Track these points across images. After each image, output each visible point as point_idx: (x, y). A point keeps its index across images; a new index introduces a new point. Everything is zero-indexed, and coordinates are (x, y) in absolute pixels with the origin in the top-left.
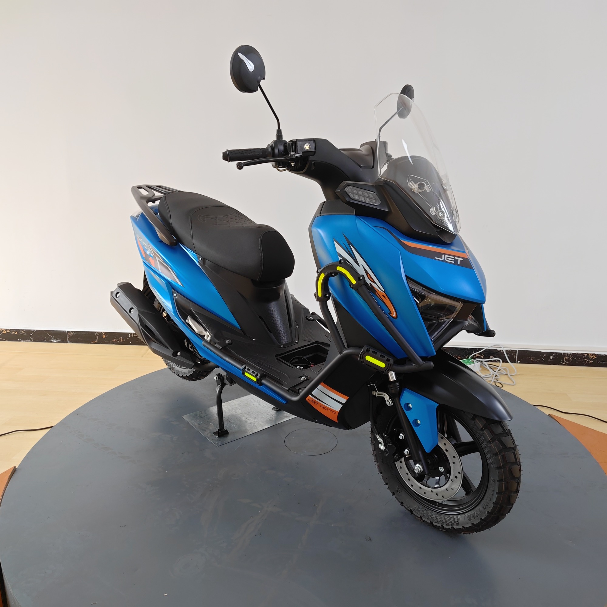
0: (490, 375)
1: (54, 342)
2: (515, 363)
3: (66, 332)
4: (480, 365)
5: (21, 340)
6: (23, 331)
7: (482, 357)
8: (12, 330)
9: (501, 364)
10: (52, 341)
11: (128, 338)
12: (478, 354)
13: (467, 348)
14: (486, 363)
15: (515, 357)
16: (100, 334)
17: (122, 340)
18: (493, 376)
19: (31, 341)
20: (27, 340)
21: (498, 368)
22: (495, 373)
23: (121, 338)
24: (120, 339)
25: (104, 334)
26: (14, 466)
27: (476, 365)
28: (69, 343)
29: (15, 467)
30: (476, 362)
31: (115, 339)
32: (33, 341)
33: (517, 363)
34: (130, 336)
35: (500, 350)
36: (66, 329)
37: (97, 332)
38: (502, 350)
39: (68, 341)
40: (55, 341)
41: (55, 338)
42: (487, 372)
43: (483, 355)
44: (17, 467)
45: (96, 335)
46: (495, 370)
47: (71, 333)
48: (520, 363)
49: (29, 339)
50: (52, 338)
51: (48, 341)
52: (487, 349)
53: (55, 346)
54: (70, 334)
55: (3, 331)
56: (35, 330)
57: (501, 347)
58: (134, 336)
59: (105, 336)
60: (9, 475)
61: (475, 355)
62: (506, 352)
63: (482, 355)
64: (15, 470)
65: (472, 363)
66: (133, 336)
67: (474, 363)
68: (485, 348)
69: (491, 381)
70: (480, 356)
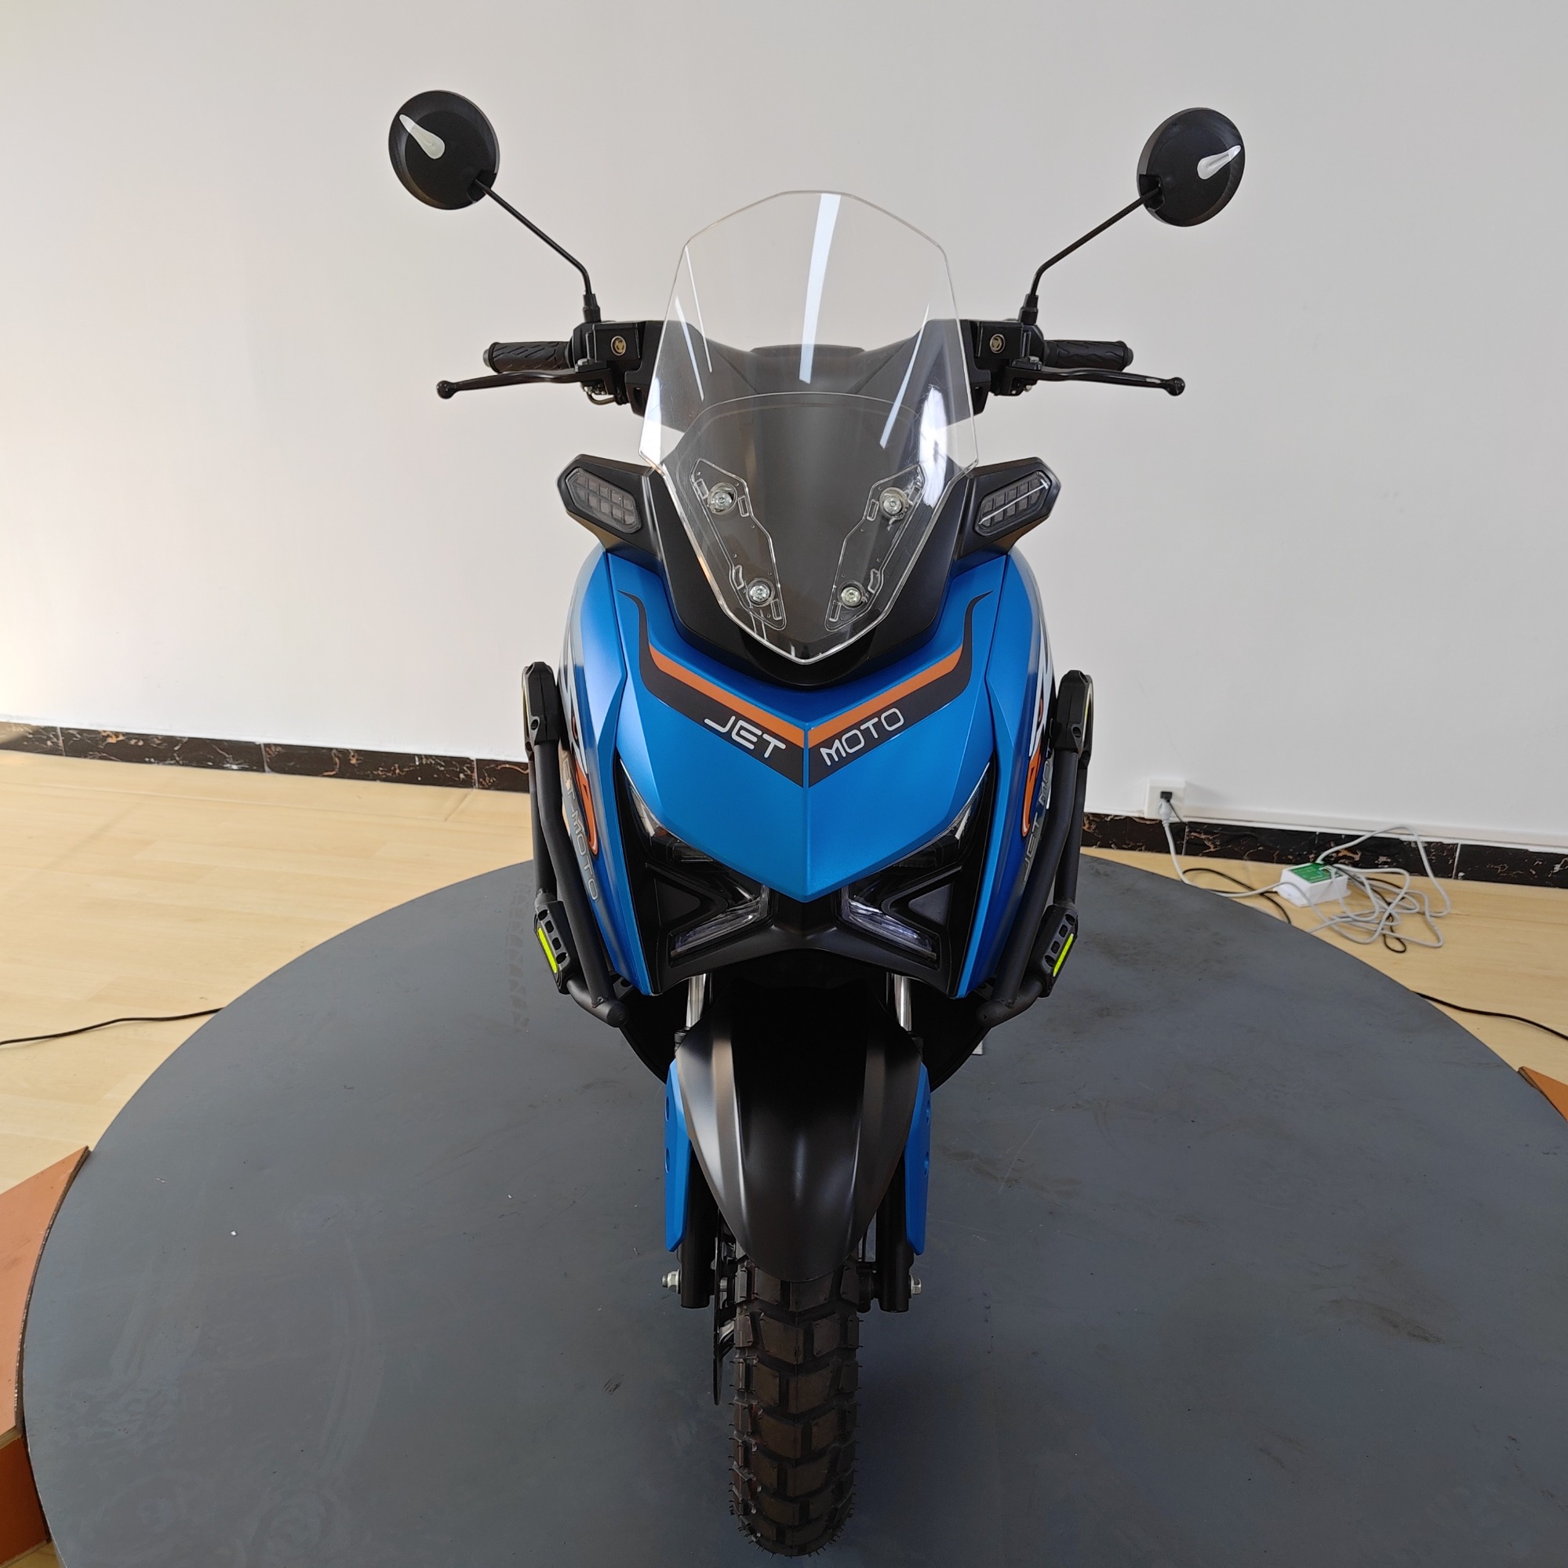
0: (1374, 912)
1: (233, 770)
2: (1451, 877)
3: (260, 745)
4: (1347, 880)
5: (152, 760)
6: (157, 738)
7: (1357, 857)
8: (129, 736)
9: (1408, 882)
10: (228, 765)
11: (413, 766)
12: (1346, 849)
13: (1315, 833)
14: (1365, 878)
15: (1450, 862)
16: (344, 753)
17: (397, 771)
18: (1382, 917)
19: (177, 764)
20: (167, 762)
21: (1398, 894)
22: (1390, 909)
23: (397, 765)
24: (393, 768)
25: (352, 754)
26: (83, 1146)
27: (1334, 883)
28: (269, 772)
29: (87, 1148)
30: (1336, 873)
31: (381, 769)
32: (183, 765)
33: (1456, 877)
34: (417, 763)
35: (1410, 843)
36: (260, 739)
37: (337, 749)
38: (1416, 843)
39: (266, 768)
40: (235, 767)
41: (235, 760)
42: (1365, 902)
43: (1360, 854)
44: (91, 1149)
45: (333, 755)
46: (1389, 899)
47: (273, 748)
48: (1464, 878)
49: (172, 760)
50: (226, 758)
51: (218, 765)
52: (1372, 838)
53: (233, 780)
54: (270, 752)
55: (108, 736)
56: (184, 738)
57: (1412, 835)
58: (429, 762)
59: (357, 760)
60: (71, 1170)
61: (1338, 852)
62: (1425, 848)
63: (1357, 854)
64: (86, 1155)
65: (1325, 875)
66: (424, 762)
67: (1331, 878)
68: (1368, 835)
69: (1376, 931)
70: (1349, 854)
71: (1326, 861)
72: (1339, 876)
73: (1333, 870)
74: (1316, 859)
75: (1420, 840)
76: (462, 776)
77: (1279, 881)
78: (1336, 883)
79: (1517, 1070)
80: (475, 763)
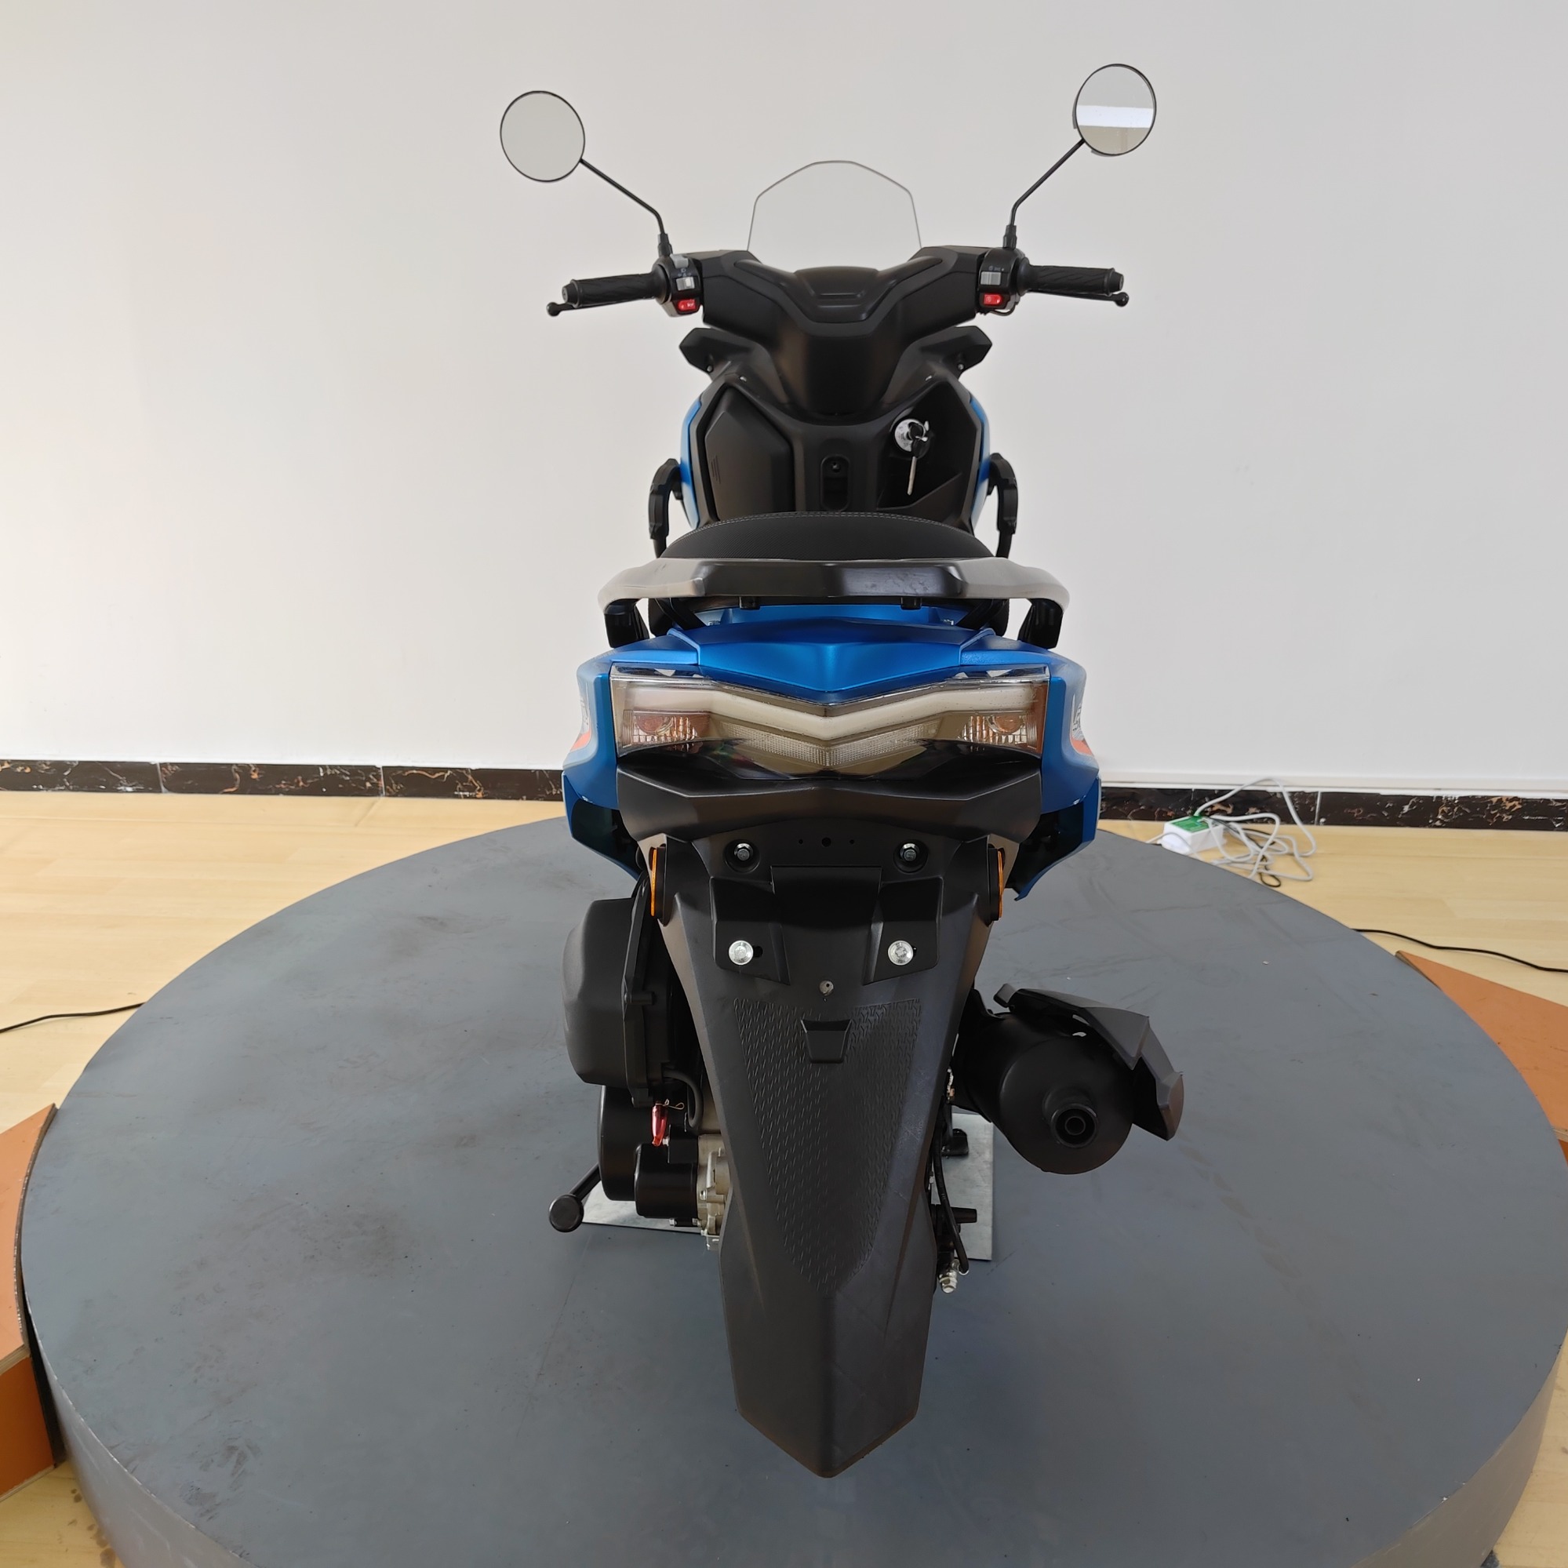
0: (1248, 855)
1: (127, 792)
2: (1313, 824)
3: (155, 765)
4: (1222, 831)
5: (41, 787)
6: (45, 764)
7: (1229, 811)
8: (15, 763)
9: (1277, 828)
10: (122, 788)
11: (317, 778)
12: (1220, 803)
13: (1191, 790)
14: (1238, 827)
15: (1312, 809)
16: (244, 769)
17: (301, 784)
18: (1256, 859)
19: (67, 789)
20: (57, 788)
21: (1267, 839)
22: (1262, 852)
23: (300, 778)
24: (296, 781)
25: (253, 769)
26: (50, 1103)
27: (1213, 833)
28: (166, 792)
29: (54, 1105)
30: (1213, 824)
31: (283, 782)
32: (73, 790)
33: (1318, 823)
34: (322, 774)
35: (1275, 794)
36: (155, 758)
37: (237, 765)
38: (1281, 793)
39: (163, 788)
40: (129, 789)
41: (129, 782)
42: (1242, 848)
43: (1231, 807)
44: (58, 1106)
45: (233, 771)
46: (1261, 844)
47: (169, 767)
48: (1326, 823)
49: (61, 786)
50: (120, 780)
51: (112, 788)
52: (1242, 791)
53: (128, 802)
54: (166, 771)
56: (75, 762)
57: (1278, 786)
58: (333, 773)
59: (258, 774)
60: (41, 1125)
61: (1212, 806)
62: (1290, 797)
63: (1229, 807)
64: (53, 1114)
65: (1203, 826)
66: (330, 773)
67: (1208, 827)
68: (1237, 789)
69: (1252, 871)
70: (1222, 808)
71: (1203, 814)
72: (1216, 825)
73: (1209, 821)
74: (1194, 811)
75: (1283, 788)
76: (368, 785)
77: (1162, 832)
78: (1213, 832)
79: (1395, 955)
80: (381, 771)
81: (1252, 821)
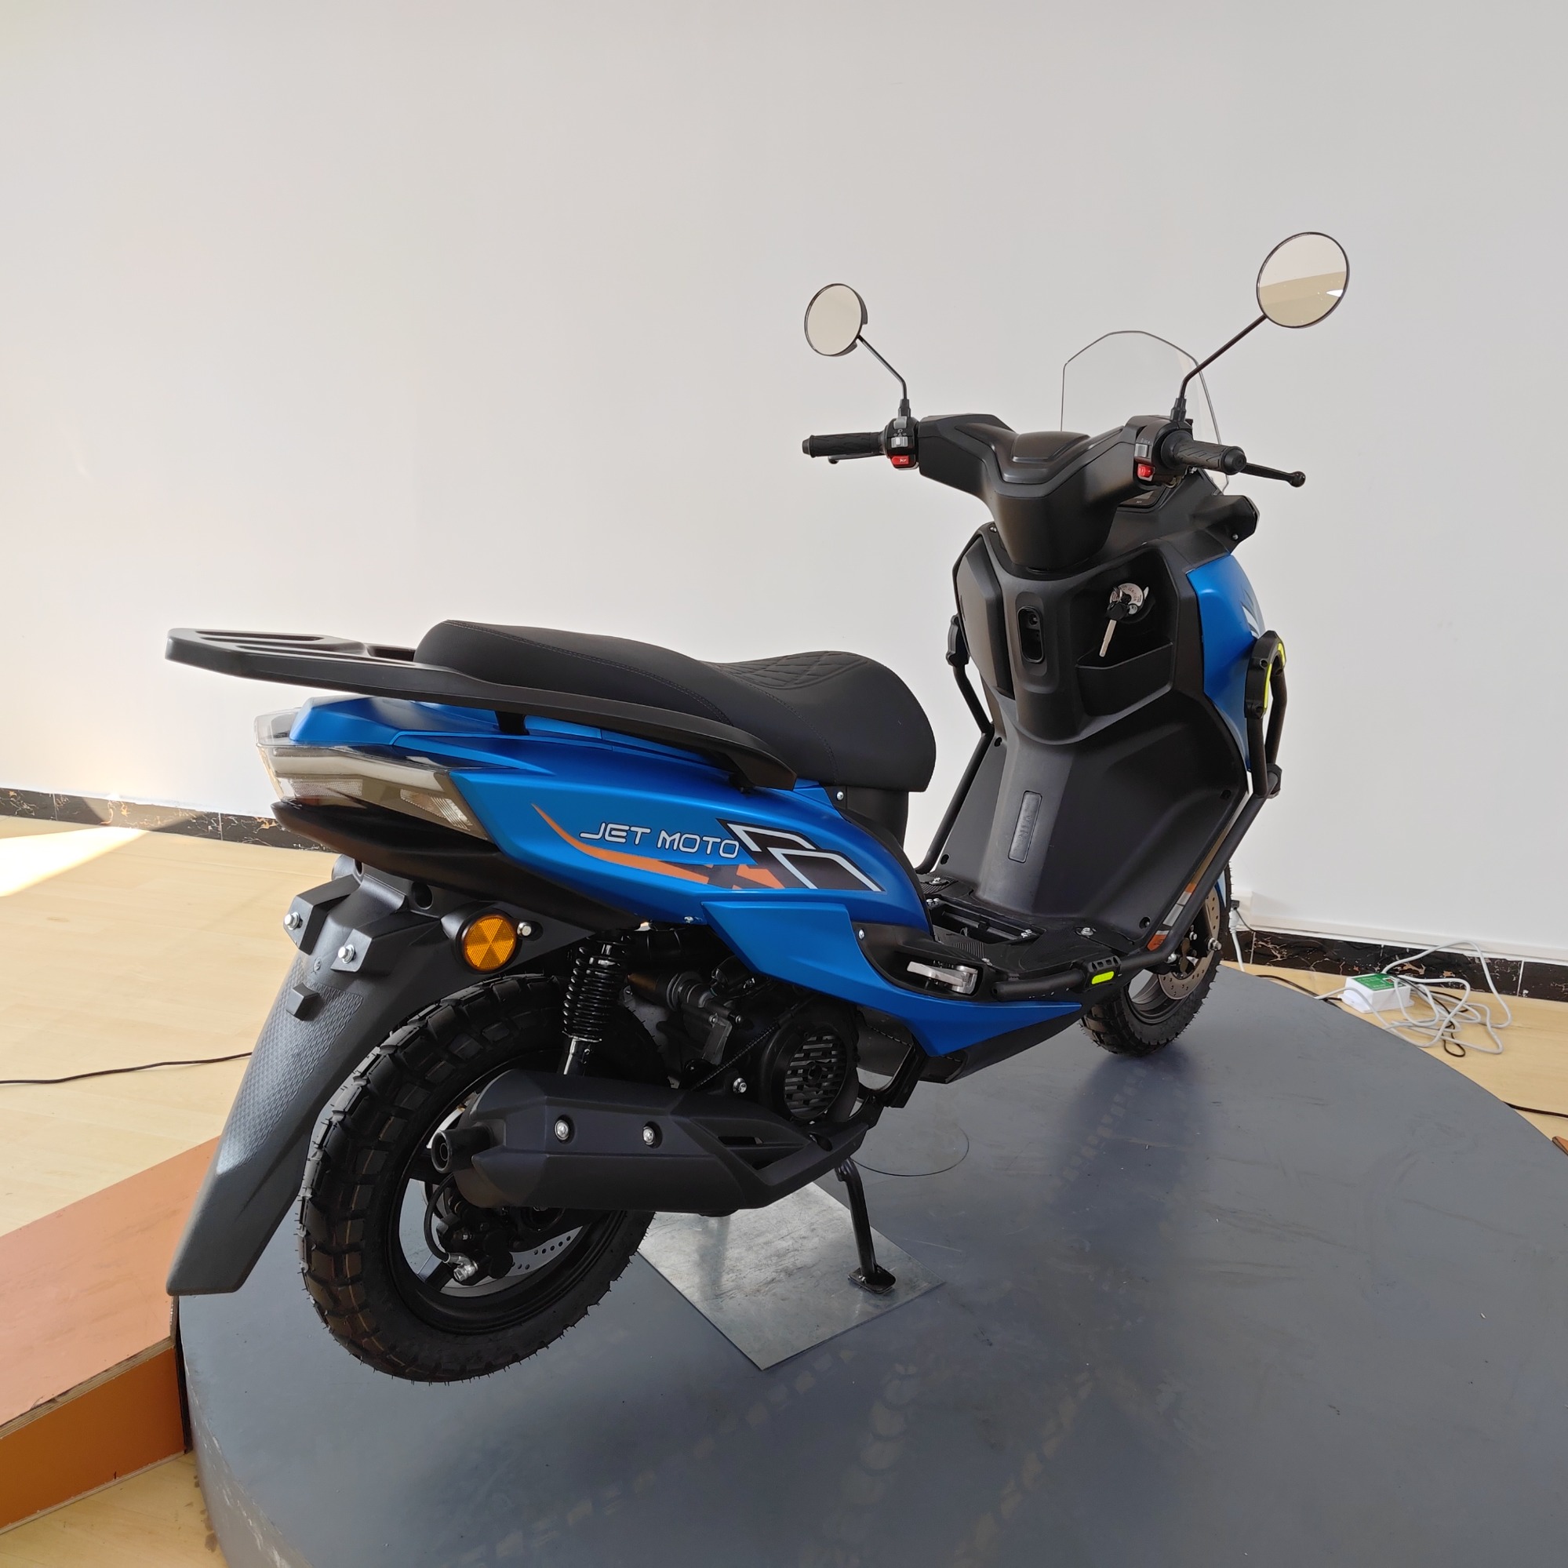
0: (1434, 1020)
2: (1515, 994)
4: (1409, 991)
5: (299, 846)
7: (1422, 972)
9: (1467, 994)
12: (1411, 962)
13: (1380, 945)
14: (1426, 989)
15: (1514, 979)
18: (1442, 1025)
19: (321, 850)
20: (312, 848)
21: (1457, 1005)
22: (1450, 1018)
27: (1397, 992)
30: (1399, 983)
33: (1521, 994)
35: (1473, 958)
38: (1479, 958)
42: (1430, 1013)
43: (1423, 968)
46: (1449, 1010)
48: (1528, 996)
52: (1435, 952)
55: (263, 822)
57: (1476, 951)
61: (1402, 965)
62: (1487, 964)
63: (1421, 968)
65: (1387, 984)
67: (1393, 987)
68: (1430, 950)
69: (1435, 1037)
70: (1414, 968)
71: (1390, 972)
72: (1404, 985)
73: (1396, 980)
74: (1381, 970)
75: (1483, 956)
77: (1344, 986)
78: (1399, 992)
79: (1551, 1140)
81: (1446, 985)
